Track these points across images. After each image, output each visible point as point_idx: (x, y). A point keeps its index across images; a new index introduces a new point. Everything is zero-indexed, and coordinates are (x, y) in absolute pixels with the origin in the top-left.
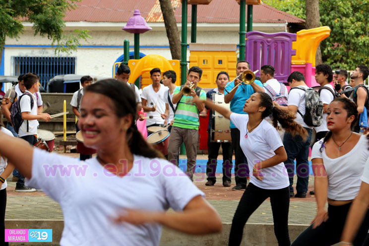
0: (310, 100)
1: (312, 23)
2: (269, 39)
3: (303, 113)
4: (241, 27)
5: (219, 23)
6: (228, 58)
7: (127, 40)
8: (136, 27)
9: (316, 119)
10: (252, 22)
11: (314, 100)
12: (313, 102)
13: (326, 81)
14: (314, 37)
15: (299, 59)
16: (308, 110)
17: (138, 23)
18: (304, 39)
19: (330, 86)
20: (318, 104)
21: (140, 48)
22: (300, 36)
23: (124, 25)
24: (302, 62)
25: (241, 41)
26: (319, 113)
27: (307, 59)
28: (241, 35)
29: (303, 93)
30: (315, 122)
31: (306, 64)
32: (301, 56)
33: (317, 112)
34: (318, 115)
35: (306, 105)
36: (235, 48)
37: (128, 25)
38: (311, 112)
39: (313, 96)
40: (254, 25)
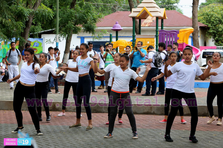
0: (156, 57)
1: (195, 26)
2: (168, 33)
3: (154, 62)
4: (157, 28)
5: (171, 27)
6: (151, 41)
7: (111, 34)
8: (116, 28)
9: (159, 64)
10: (163, 26)
11: (158, 57)
12: (157, 57)
13: (163, 49)
14: (186, 32)
15: (180, 41)
16: (155, 61)
17: (117, 27)
18: (182, 33)
19: (165, 51)
20: (160, 58)
21: (118, 37)
22: (181, 32)
23: (112, 28)
24: (181, 42)
25: (157, 34)
26: (160, 61)
27: (183, 41)
28: (157, 31)
29: (154, 53)
30: (159, 65)
31: (183, 43)
32: (181, 40)
33: (159, 61)
34: (160, 63)
35: (155, 59)
36: (154, 37)
37: (113, 28)
38: (157, 61)
39: (157, 55)
40: (164, 28)
